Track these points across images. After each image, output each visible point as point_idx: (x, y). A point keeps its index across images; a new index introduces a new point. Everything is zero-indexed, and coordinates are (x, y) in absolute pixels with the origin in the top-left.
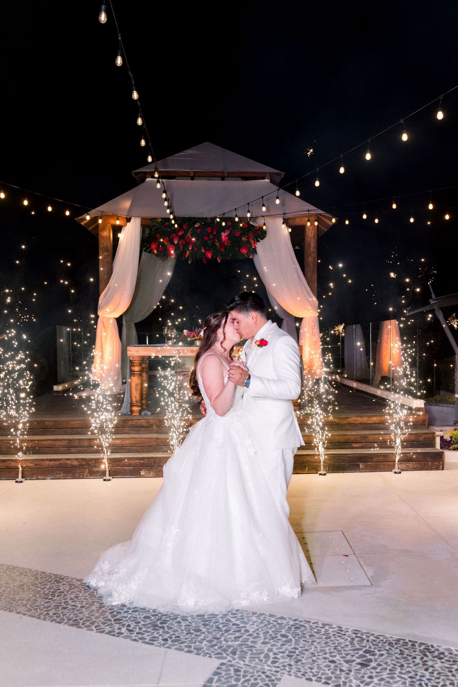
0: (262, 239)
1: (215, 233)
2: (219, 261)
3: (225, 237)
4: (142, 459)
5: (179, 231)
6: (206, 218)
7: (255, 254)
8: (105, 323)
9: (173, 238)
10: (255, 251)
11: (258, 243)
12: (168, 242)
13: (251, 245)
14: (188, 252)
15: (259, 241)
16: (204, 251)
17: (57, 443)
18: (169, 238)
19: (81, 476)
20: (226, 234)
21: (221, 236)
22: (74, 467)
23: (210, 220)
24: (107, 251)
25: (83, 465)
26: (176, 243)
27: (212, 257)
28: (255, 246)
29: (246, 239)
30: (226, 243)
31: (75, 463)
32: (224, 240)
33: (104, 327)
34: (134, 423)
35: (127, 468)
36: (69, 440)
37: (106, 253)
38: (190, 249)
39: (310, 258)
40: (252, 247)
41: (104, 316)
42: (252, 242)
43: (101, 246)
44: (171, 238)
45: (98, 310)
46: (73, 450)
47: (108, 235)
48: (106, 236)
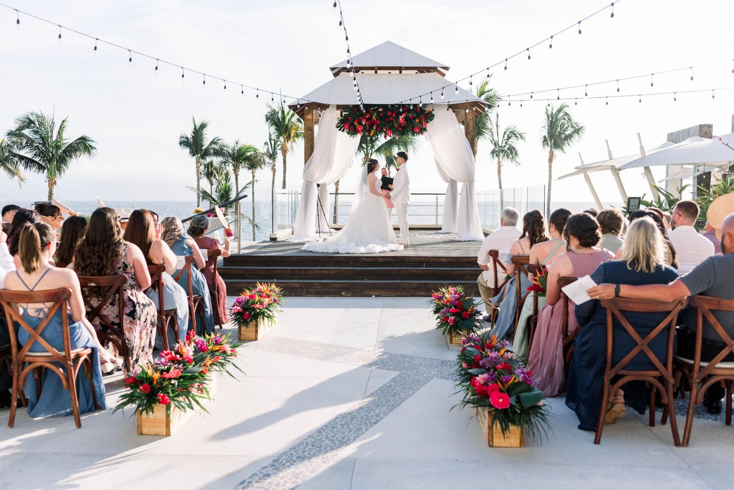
0: (431, 121)
1: (394, 116)
2: (397, 139)
3: (402, 119)
4: (343, 283)
5: (366, 114)
6: (387, 105)
9: (361, 120)
10: (425, 130)
11: (428, 124)
12: (357, 123)
13: (422, 125)
14: (373, 131)
15: (429, 122)
16: (385, 131)
17: (284, 272)
18: (359, 120)
19: (301, 295)
20: (403, 117)
21: (399, 118)
22: (296, 288)
23: (390, 107)
24: (310, 130)
25: (302, 287)
26: (364, 123)
28: (426, 126)
29: (419, 121)
30: (403, 125)
31: (297, 285)
32: (401, 122)
34: (336, 260)
35: (333, 290)
36: (291, 270)
37: (309, 132)
38: (375, 128)
42: (423, 122)
44: (360, 120)
46: (295, 277)
47: (311, 118)
48: (310, 119)
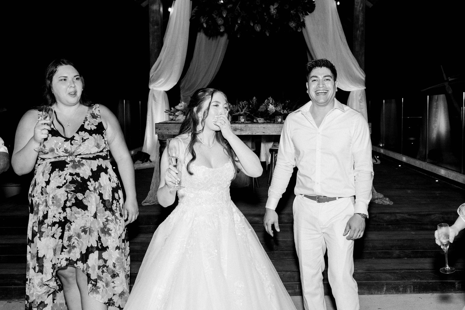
0: (311, 12)
2: (268, 35)
3: (274, 10)
7: (303, 28)
8: (156, 96)
9: (222, 11)
10: (303, 25)
11: (307, 17)
12: (216, 15)
13: (299, 18)
14: (236, 25)
15: (308, 15)
16: (252, 25)
20: (275, 7)
21: (270, 9)
24: (157, 25)
26: (225, 16)
27: (261, 30)
28: (304, 19)
29: (295, 13)
30: (274, 16)
32: (272, 12)
33: (155, 100)
37: (156, 27)
38: (239, 22)
39: (358, 32)
40: (300, 20)
41: (155, 89)
42: (301, 15)
43: (151, 19)
45: (149, 83)
47: (158, 9)
48: (156, 10)
